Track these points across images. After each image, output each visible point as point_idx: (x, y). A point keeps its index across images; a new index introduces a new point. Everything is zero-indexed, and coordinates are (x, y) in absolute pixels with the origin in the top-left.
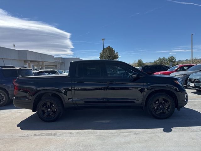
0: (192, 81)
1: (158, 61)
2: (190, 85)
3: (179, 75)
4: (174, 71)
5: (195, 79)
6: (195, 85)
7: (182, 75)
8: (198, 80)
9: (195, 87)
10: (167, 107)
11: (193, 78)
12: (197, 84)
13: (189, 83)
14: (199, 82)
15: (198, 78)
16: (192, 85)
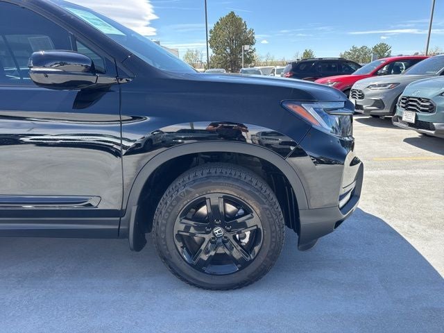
0: (409, 104)
1: (349, 54)
2: (401, 118)
3: (379, 86)
4: (369, 74)
5: (419, 99)
6: (416, 116)
7: (385, 85)
8: (428, 100)
9: (417, 125)
10: (248, 234)
11: (413, 95)
12: (424, 117)
13: (400, 110)
14: (431, 109)
15: (430, 93)
16: (409, 117)
